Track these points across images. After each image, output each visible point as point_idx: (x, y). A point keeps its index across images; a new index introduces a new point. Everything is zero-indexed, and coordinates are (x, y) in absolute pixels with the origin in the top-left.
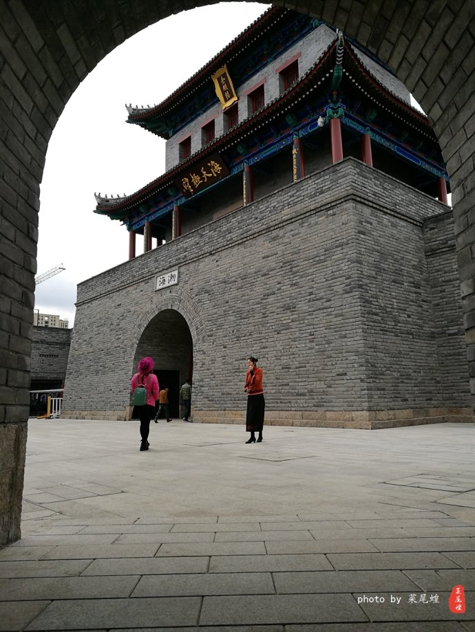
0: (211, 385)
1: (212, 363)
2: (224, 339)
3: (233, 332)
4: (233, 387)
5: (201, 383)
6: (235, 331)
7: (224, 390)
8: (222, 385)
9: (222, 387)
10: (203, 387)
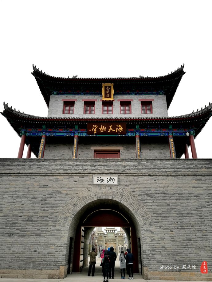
0: (163, 254)
1: (161, 240)
2: (170, 226)
3: (177, 223)
4: (184, 256)
5: (153, 252)
6: (179, 223)
7: (176, 258)
8: (174, 255)
9: (174, 256)
10: (155, 255)
